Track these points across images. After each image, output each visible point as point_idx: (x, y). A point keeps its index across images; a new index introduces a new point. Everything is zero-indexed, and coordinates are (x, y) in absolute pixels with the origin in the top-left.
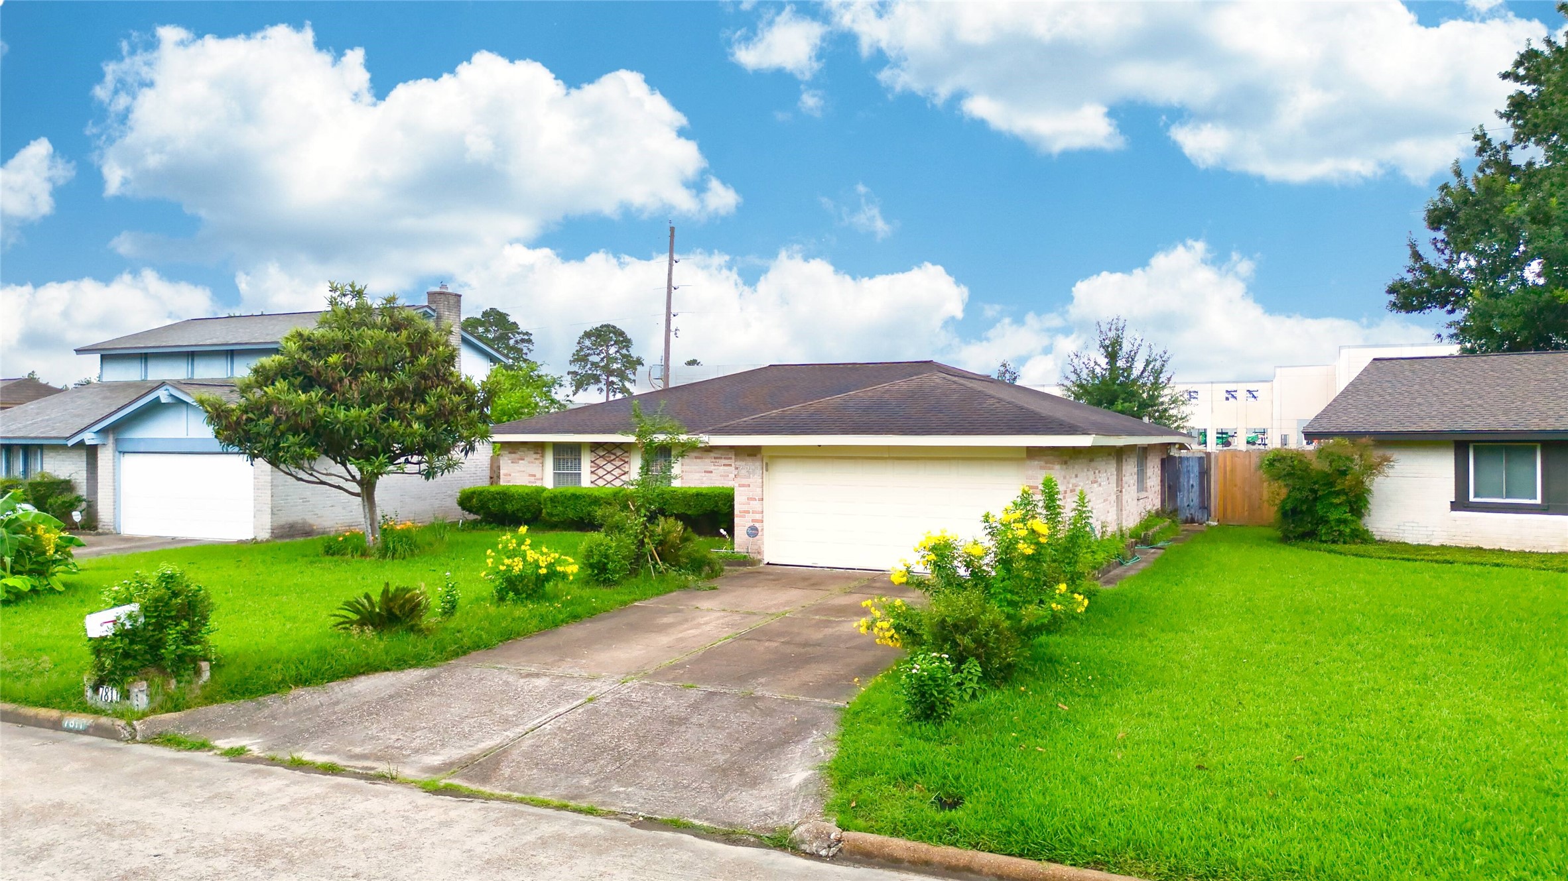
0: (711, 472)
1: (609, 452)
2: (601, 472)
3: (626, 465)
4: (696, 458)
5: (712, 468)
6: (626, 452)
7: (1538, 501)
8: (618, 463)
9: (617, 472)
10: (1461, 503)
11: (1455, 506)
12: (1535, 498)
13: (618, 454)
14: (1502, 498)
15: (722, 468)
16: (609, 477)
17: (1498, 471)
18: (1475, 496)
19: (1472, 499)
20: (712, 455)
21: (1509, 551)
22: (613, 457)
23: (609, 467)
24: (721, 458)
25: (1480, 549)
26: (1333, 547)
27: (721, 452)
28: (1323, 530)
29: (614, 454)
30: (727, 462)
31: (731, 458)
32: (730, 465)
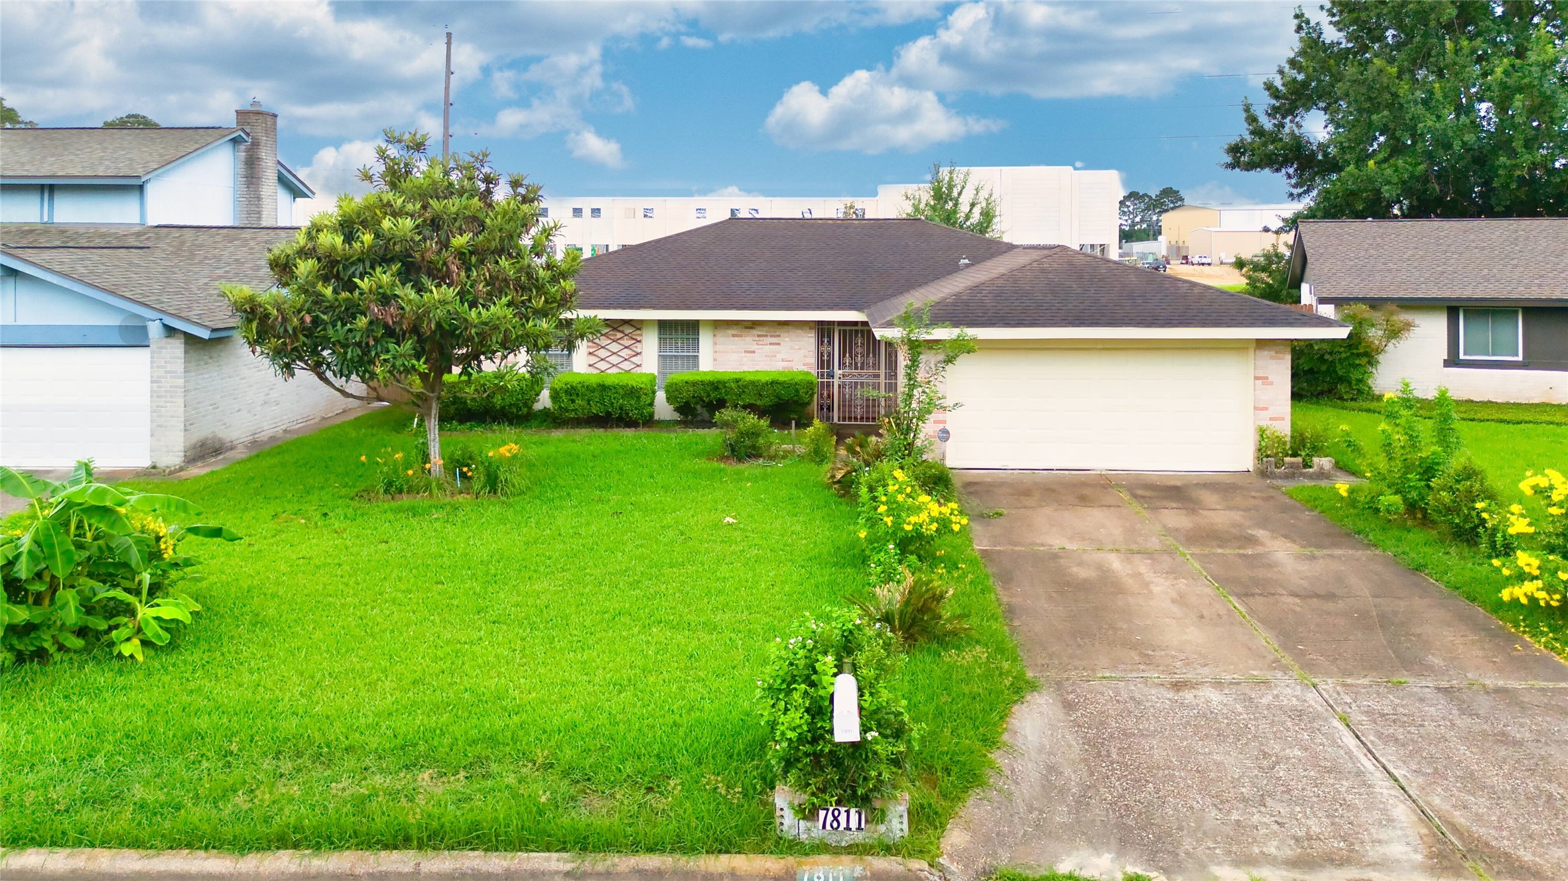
0: (754, 352)
1: (615, 329)
2: (603, 353)
3: (637, 344)
4: (733, 336)
5: (754, 347)
6: (639, 329)
7: (1520, 358)
8: (627, 342)
9: (625, 353)
10: (1453, 361)
11: (1448, 363)
12: (1517, 355)
13: (627, 332)
14: (1488, 355)
15: (768, 347)
16: (614, 359)
17: (1487, 331)
18: (1465, 354)
19: (1462, 357)
20: (755, 332)
21: (1496, 403)
22: (619, 335)
23: (615, 347)
24: (766, 336)
25: (1472, 401)
26: (1353, 404)
27: (766, 329)
28: (1342, 388)
29: (622, 332)
30: (774, 340)
31: (779, 336)
32: (779, 344)
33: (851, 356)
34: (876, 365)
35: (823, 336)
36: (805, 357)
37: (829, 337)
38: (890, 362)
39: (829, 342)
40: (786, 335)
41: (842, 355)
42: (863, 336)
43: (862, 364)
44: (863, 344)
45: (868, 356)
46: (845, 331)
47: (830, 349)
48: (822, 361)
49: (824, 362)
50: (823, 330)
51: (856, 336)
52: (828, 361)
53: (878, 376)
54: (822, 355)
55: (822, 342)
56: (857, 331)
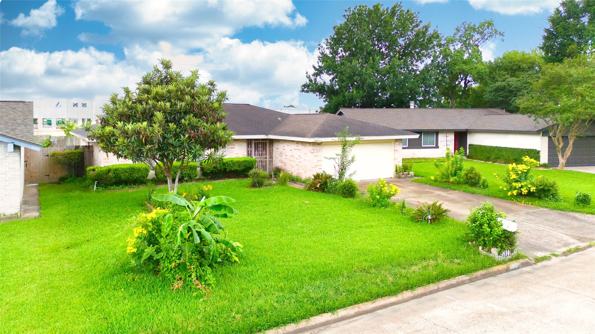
7: (407, 146)
15: (230, 149)
30: (233, 146)
31: (234, 145)
32: (234, 148)
33: (258, 151)
34: (266, 154)
35: (249, 145)
36: (243, 152)
37: (251, 145)
38: (270, 153)
39: (251, 147)
40: (237, 144)
41: (255, 151)
42: (261, 144)
43: (261, 154)
44: (261, 147)
45: (263, 151)
46: (256, 142)
47: (251, 149)
48: (249, 153)
49: (249, 154)
50: (249, 142)
51: (259, 144)
52: (251, 153)
53: (266, 158)
54: (249, 152)
55: (249, 147)
56: (260, 142)
